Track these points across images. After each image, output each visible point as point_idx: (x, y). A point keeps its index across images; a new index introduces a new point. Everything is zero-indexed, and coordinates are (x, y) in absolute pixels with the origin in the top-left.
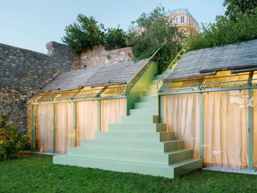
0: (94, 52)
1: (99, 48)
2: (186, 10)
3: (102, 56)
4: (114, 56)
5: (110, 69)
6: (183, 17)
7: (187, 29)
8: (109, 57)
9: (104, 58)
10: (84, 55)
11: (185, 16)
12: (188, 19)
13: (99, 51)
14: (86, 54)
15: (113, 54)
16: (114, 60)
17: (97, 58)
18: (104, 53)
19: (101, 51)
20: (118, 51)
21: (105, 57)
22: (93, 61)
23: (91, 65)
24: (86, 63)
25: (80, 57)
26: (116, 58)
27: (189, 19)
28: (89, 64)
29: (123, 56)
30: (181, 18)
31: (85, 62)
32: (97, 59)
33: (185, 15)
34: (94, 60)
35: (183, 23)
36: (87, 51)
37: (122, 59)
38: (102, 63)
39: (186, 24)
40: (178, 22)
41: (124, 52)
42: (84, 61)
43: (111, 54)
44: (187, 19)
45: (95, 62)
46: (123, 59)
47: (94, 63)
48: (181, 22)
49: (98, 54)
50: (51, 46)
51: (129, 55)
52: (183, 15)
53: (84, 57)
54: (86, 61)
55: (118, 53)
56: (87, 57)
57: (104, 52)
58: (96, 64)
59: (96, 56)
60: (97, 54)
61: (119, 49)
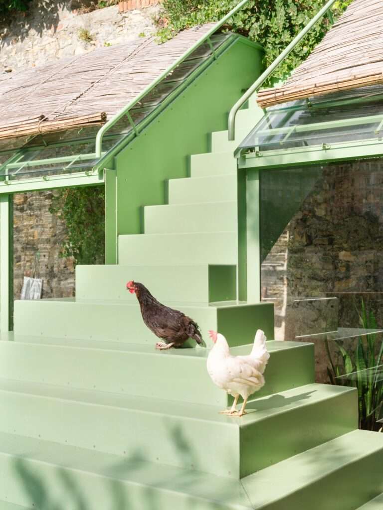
3: (62, 34)
4: (103, 30)
5: (66, 70)
8: (87, 37)
9: (70, 41)
10: (5, 36)
15: (101, 23)
17: (46, 40)
18: (73, 24)
20: (120, 13)
21: (74, 36)
22: (33, 52)
24: (10, 61)
26: (111, 36)
28: (19, 65)
29: (135, 30)
31: (9, 58)
32: (47, 47)
34: (36, 48)
36: (15, 19)
41: (138, 12)
42: (6, 56)
43: (95, 23)
45: (41, 55)
53: (6, 40)
54: (13, 54)
55: (120, 17)
57: (70, 18)
59: (43, 35)
60: (47, 26)
61: (121, 4)
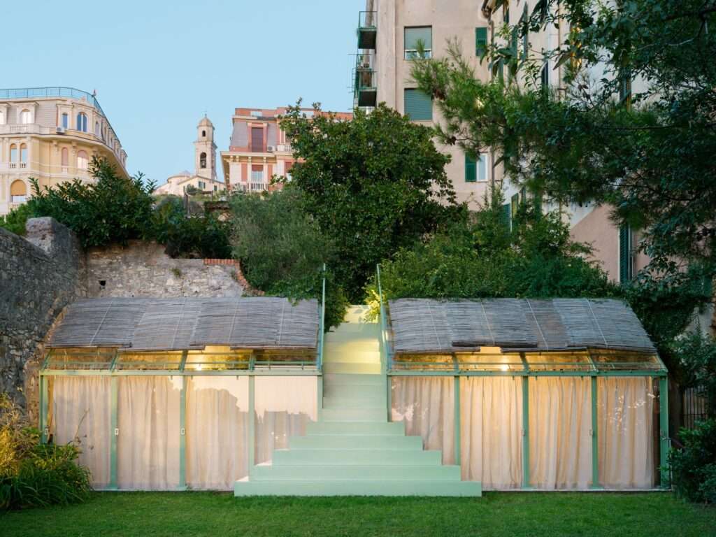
0: (131, 254)
1: (149, 247)
2: (93, 96)
3: (156, 267)
4: (191, 272)
6: (84, 114)
7: (94, 152)
8: (178, 273)
9: (163, 273)
10: (98, 257)
11: (91, 114)
12: (97, 123)
13: (147, 254)
14: (105, 254)
15: (190, 267)
16: (192, 283)
17: (140, 268)
18: (166, 263)
19: (154, 255)
20: (205, 265)
21: (167, 270)
22: (127, 274)
23: (122, 284)
24: (105, 275)
25: (86, 259)
26: (198, 277)
27: (100, 123)
28: (114, 279)
29: (217, 277)
30: (79, 117)
31: (103, 272)
32: (141, 273)
33: (91, 111)
34: (131, 272)
35: (81, 134)
36: (110, 249)
37: (214, 282)
38: (156, 284)
39: (92, 138)
40: (69, 126)
41: (219, 267)
42: (100, 271)
43: (185, 267)
44: (95, 123)
45: (135, 277)
46: (218, 283)
47: (131, 281)
48: (79, 128)
49: (145, 261)
50: (45, 229)
51: (233, 275)
52: (83, 109)
53: (101, 261)
54: (107, 271)
56: (111, 263)
57: (164, 259)
58: (137, 284)
59: (137, 264)
60: (141, 259)
61: (206, 259)
